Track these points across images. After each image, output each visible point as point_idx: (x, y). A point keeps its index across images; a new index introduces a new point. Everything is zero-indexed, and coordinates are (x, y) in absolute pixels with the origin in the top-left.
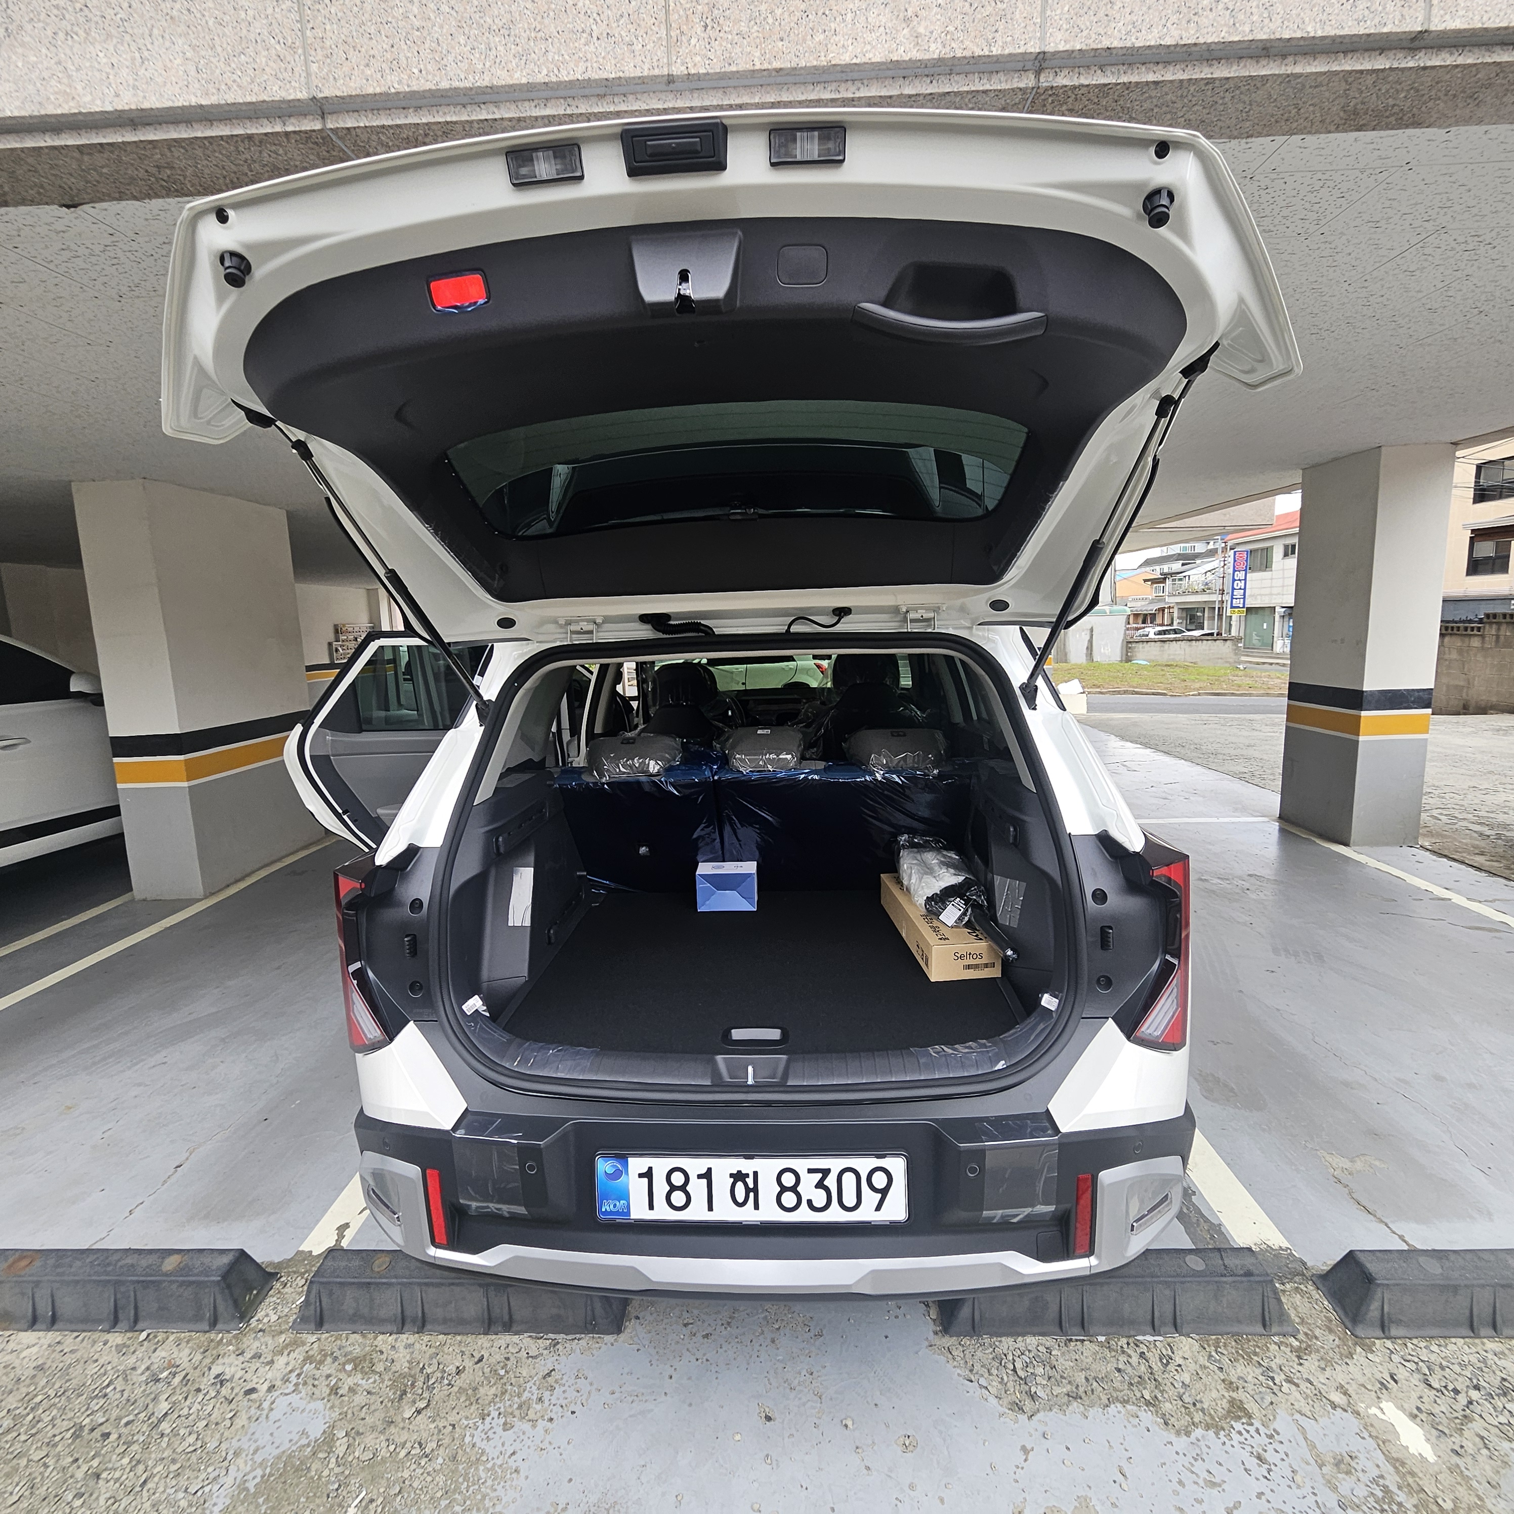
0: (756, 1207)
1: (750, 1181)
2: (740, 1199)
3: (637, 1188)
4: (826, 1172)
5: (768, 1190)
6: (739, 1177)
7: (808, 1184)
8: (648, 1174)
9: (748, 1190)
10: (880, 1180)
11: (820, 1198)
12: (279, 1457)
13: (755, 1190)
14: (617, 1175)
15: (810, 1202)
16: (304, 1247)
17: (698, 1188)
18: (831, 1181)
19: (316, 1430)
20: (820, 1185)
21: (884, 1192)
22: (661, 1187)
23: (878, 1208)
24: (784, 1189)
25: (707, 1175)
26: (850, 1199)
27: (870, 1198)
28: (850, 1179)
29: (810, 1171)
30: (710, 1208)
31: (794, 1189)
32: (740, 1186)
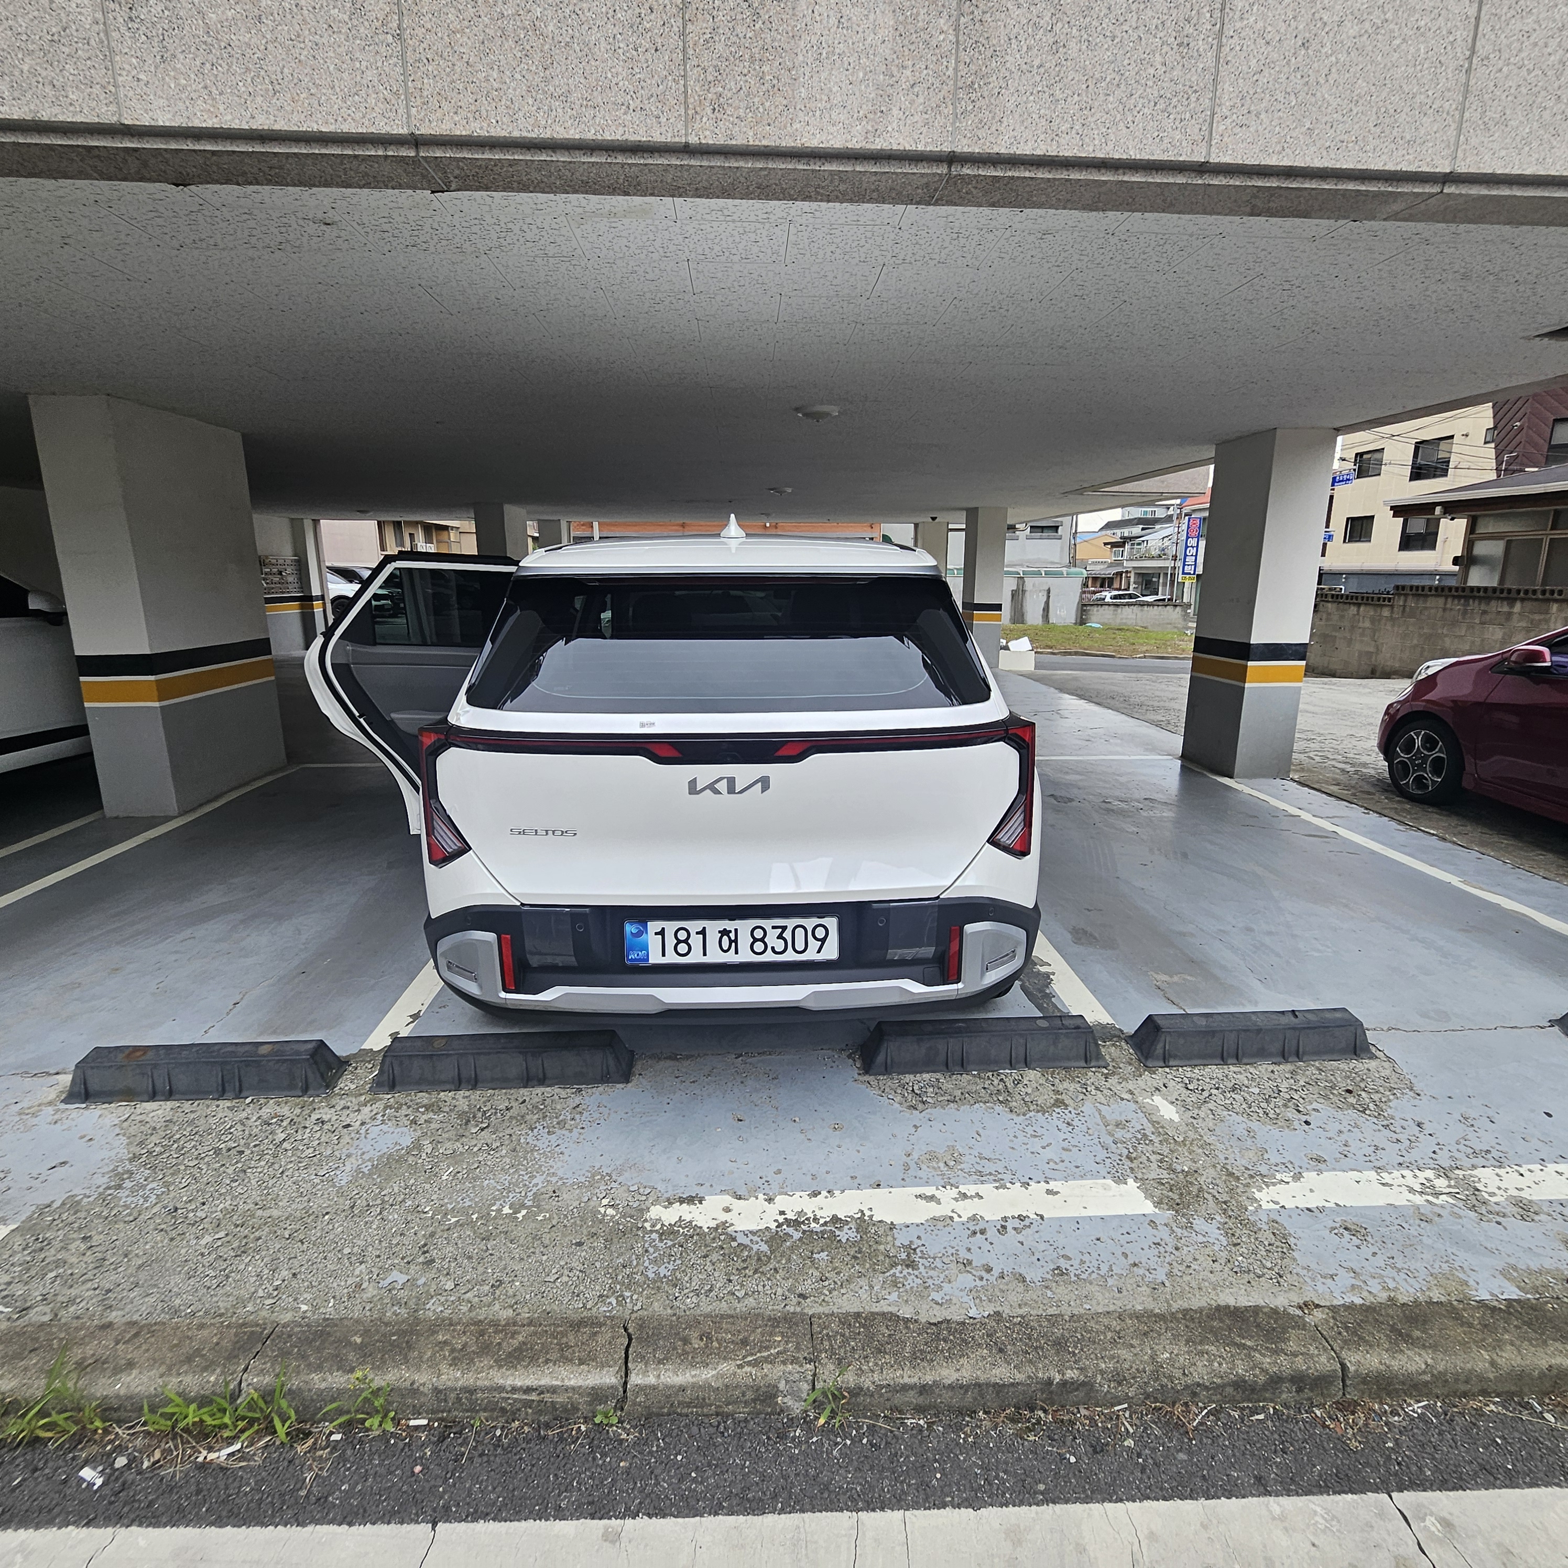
0: (737, 952)
1: (732, 936)
2: (725, 948)
3: (654, 942)
4: (784, 928)
5: (745, 940)
6: (725, 933)
7: (772, 939)
8: (662, 933)
9: (731, 941)
10: (820, 933)
11: (780, 946)
12: (382, 1156)
13: (736, 941)
14: (640, 934)
15: (773, 948)
16: (366, 1046)
17: (696, 941)
18: (787, 935)
19: (407, 1141)
20: (780, 937)
21: (823, 941)
22: (670, 941)
23: (819, 952)
24: (755, 940)
25: (703, 932)
26: (800, 946)
27: (814, 945)
28: (799, 932)
29: (774, 927)
30: (705, 954)
31: (762, 940)
32: (725, 938)
